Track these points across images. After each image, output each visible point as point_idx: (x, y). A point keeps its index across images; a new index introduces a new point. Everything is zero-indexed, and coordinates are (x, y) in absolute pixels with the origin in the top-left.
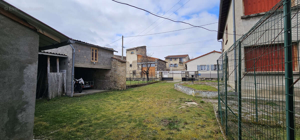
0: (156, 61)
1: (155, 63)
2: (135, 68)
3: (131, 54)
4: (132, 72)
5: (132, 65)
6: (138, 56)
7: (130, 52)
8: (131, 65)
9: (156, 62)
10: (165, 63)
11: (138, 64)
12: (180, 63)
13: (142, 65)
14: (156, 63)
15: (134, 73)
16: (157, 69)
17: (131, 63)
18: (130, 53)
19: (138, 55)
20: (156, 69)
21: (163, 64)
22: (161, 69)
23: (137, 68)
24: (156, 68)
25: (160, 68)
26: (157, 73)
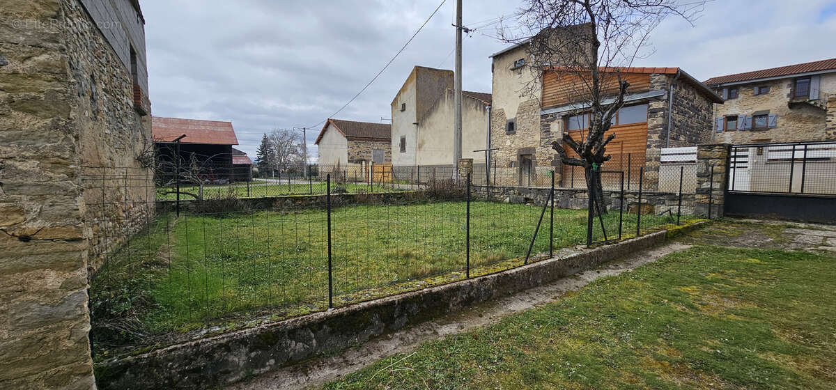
0: (657, 86)
1: (645, 102)
2: (530, 137)
3: (513, 70)
4: (514, 158)
5: (518, 122)
6: (548, 77)
7: (510, 61)
8: (511, 127)
9: (658, 91)
10: (705, 105)
11: (542, 116)
12: (791, 105)
13: (566, 118)
14: (657, 99)
15: (526, 160)
16: (663, 137)
17: (510, 115)
18: (507, 68)
19: (545, 72)
20: (655, 137)
21: (696, 110)
22: (682, 138)
23: (537, 137)
24: (656, 126)
25: (681, 129)
26: (658, 159)
